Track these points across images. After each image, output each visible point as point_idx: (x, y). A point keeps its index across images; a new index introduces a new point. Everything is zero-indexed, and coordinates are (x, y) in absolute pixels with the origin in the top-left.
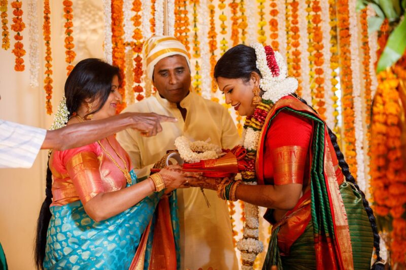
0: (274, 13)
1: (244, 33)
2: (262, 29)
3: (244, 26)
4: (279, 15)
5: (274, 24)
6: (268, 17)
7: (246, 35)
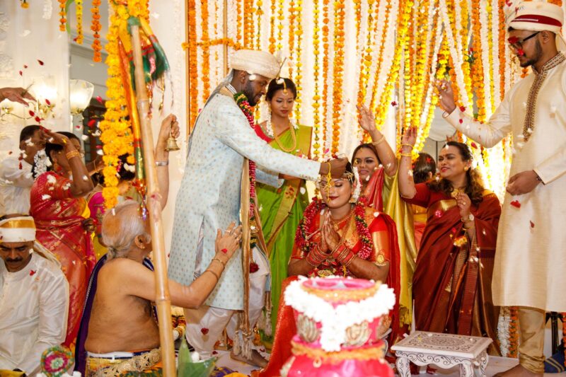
0: (326, 21)
1: (299, 39)
2: (316, 33)
3: (300, 33)
4: (329, 23)
5: (326, 30)
6: (321, 25)
7: (301, 41)
